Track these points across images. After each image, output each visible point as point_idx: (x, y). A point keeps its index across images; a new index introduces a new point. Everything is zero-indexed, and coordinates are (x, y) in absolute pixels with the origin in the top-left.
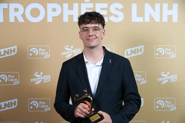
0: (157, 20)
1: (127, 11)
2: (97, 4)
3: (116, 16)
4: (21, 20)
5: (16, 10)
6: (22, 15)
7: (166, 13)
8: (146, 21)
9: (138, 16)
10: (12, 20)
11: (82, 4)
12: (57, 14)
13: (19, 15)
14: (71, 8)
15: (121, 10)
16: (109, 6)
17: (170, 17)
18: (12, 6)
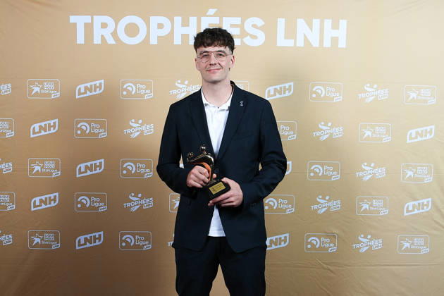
0: (316, 44)
1: (270, 30)
2: (224, 18)
3: (254, 37)
4: (111, 41)
5: (104, 26)
6: (112, 34)
7: (329, 33)
8: (298, 45)
9: (286, 38)
10: (97, 40)
11: (202, 18)
12: (165, 32)
13: (107, 33)
14: (185, 23)
15: (261, 28)
16: (243, 22)
17: (335, 40)
18: (98, 20)
